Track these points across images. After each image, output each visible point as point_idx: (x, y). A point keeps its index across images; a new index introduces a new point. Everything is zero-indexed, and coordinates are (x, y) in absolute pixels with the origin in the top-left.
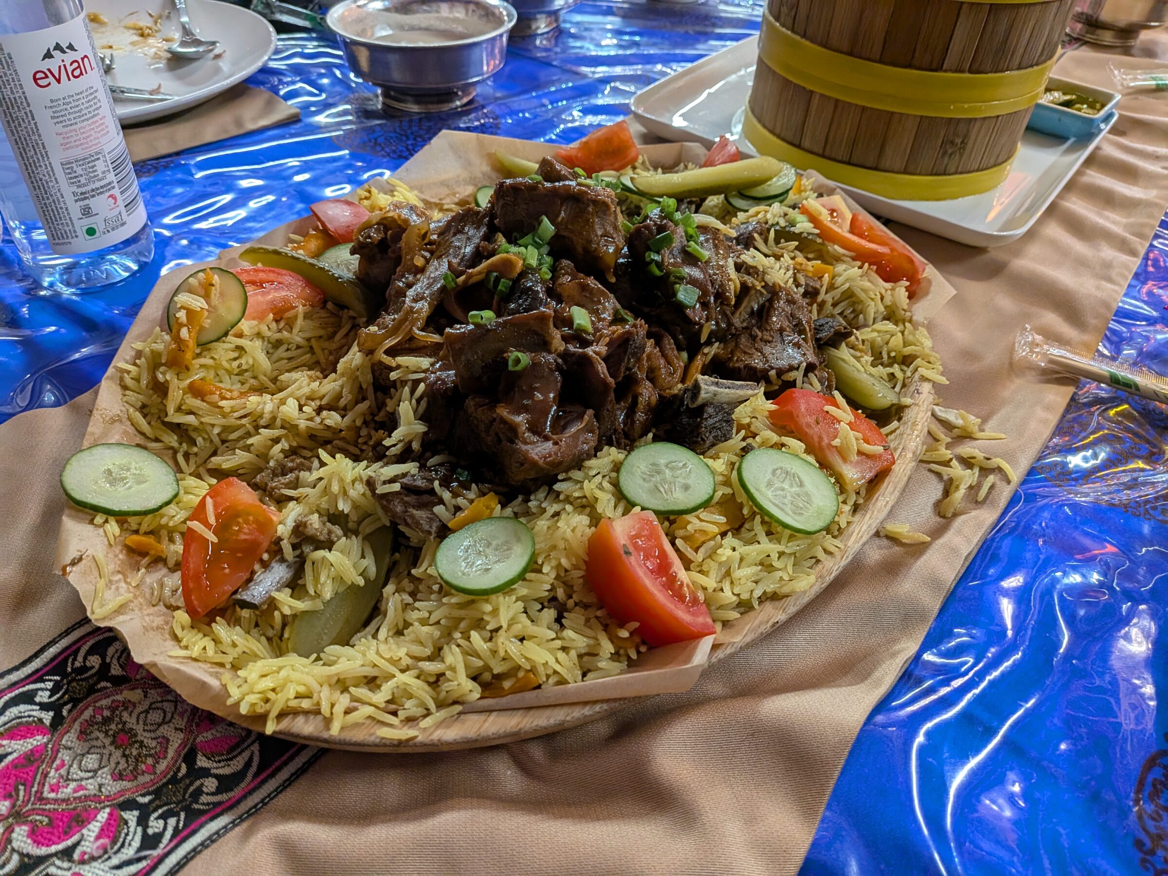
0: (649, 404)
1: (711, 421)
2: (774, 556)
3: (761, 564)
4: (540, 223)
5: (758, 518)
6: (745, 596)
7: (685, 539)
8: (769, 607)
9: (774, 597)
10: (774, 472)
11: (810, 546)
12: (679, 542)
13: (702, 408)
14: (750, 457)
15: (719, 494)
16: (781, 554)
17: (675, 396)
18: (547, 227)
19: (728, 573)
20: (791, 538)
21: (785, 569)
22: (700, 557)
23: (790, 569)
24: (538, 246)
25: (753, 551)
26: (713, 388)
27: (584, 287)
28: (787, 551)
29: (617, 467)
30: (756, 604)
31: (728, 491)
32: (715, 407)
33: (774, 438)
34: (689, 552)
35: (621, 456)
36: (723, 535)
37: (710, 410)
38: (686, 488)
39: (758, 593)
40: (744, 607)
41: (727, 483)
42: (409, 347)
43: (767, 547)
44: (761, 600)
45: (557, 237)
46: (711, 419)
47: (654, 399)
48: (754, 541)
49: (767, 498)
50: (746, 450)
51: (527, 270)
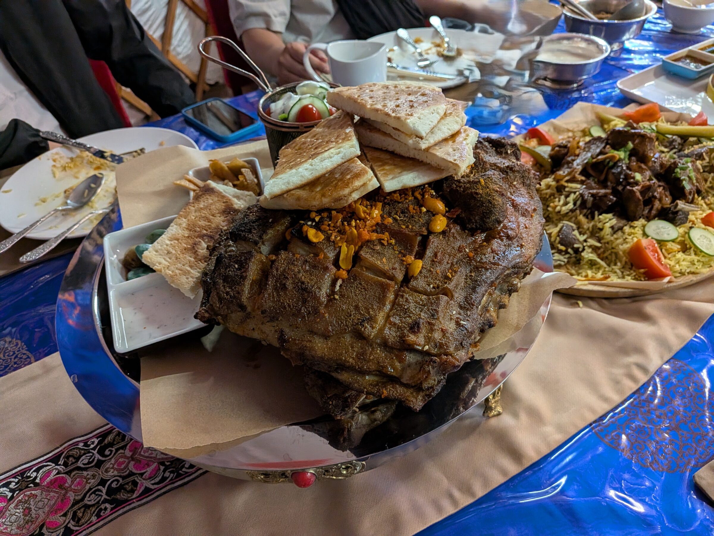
0: (657, 208)
1: (680, 217)
2: (696, 261)
3: (691, 262)
4: (627, 144)
5: (692, 249)
6: (683, 271)
7: (666, 250)
8: (691, 276)
9: (693, 273)
10: (701, 236)
11: (710, 261)
12: (663, 250)
13: (677, 212)
14: (693, 230)
15: (680, 239)
16: (698, 261)
17: (667, 208)
18: (630, 145)
19: (678, 263)
20: (703, 256)
21: (699, 266)
22: (670, 256)
23: (701, 266)
24: (625, 152)
25: (689, 258)
26: (683, 206)
27: (640, 167)
28: (701, 260)
29: (644, 226)
30: (686, 274)
31: (683, 239)
32: (682, 212)
33: (703, 226)
34: (666, 254)
35: (646, 222)
36: (679, 252)
37: (680, 213)
38: (668, 234)
39: (688, 271)
40: (682, 274)
41: (683, 236)
42: (573, 180)
43: (693, 257)
44: (688, 273)
45: (633, 149)
46: (680, 216)
47: (660, 207)
48: (690, 255)
49: (698, 243)
50: (691, 228)
51: (620, 160)
